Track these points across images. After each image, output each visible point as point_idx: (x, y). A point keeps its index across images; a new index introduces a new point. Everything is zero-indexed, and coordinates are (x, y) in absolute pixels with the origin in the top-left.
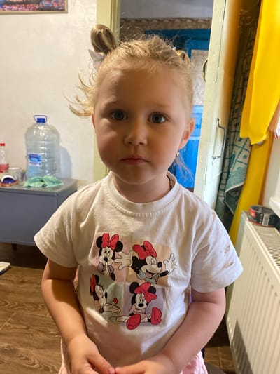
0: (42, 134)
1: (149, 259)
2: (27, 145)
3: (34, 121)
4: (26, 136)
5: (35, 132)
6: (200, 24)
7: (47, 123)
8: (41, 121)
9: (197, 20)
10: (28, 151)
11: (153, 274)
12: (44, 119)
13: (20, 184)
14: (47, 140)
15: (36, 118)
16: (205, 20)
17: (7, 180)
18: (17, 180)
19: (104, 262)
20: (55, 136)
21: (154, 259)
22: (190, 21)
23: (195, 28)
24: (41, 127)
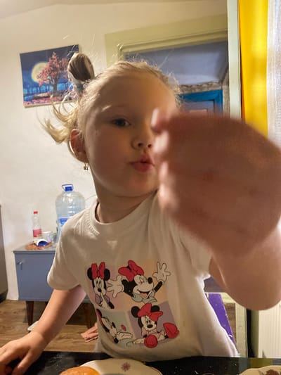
0: (71, 200)
1: (137, 279)
2: (57, 211)
3: (63, 190)
4: (56, 203)
5: (64, 199)
6: (194, 89)
7: (74, 190)
8: (69, 189)
9: (191, 86)
10: (58, 216)
11: (148, 293)
12: (71, 187)
13: (54, 246)
14: (75, 205)
15: (64, 187)
16: (198, 85)
17: (42, 243)
18: (51, 243)
19: (99, 293)
20: (82, 200)
21: (142, 277)
22: (185, 88)
23: (190, 92)
24: (69, 195)
